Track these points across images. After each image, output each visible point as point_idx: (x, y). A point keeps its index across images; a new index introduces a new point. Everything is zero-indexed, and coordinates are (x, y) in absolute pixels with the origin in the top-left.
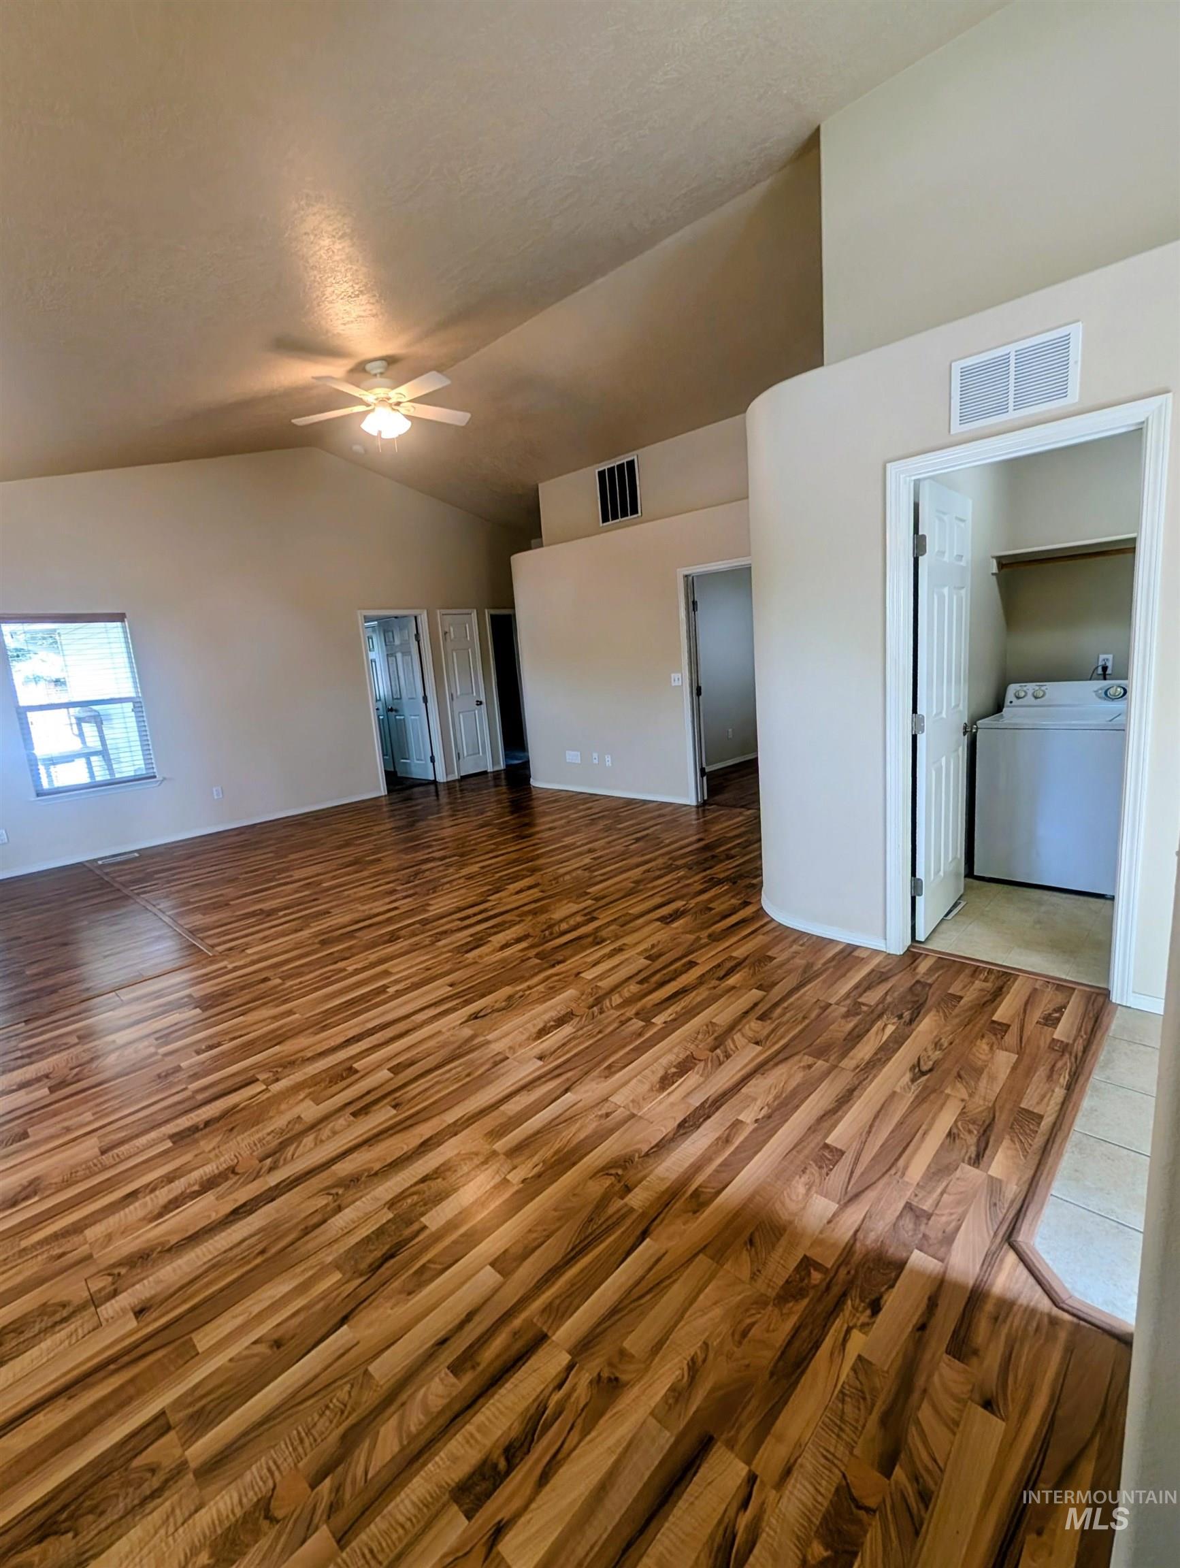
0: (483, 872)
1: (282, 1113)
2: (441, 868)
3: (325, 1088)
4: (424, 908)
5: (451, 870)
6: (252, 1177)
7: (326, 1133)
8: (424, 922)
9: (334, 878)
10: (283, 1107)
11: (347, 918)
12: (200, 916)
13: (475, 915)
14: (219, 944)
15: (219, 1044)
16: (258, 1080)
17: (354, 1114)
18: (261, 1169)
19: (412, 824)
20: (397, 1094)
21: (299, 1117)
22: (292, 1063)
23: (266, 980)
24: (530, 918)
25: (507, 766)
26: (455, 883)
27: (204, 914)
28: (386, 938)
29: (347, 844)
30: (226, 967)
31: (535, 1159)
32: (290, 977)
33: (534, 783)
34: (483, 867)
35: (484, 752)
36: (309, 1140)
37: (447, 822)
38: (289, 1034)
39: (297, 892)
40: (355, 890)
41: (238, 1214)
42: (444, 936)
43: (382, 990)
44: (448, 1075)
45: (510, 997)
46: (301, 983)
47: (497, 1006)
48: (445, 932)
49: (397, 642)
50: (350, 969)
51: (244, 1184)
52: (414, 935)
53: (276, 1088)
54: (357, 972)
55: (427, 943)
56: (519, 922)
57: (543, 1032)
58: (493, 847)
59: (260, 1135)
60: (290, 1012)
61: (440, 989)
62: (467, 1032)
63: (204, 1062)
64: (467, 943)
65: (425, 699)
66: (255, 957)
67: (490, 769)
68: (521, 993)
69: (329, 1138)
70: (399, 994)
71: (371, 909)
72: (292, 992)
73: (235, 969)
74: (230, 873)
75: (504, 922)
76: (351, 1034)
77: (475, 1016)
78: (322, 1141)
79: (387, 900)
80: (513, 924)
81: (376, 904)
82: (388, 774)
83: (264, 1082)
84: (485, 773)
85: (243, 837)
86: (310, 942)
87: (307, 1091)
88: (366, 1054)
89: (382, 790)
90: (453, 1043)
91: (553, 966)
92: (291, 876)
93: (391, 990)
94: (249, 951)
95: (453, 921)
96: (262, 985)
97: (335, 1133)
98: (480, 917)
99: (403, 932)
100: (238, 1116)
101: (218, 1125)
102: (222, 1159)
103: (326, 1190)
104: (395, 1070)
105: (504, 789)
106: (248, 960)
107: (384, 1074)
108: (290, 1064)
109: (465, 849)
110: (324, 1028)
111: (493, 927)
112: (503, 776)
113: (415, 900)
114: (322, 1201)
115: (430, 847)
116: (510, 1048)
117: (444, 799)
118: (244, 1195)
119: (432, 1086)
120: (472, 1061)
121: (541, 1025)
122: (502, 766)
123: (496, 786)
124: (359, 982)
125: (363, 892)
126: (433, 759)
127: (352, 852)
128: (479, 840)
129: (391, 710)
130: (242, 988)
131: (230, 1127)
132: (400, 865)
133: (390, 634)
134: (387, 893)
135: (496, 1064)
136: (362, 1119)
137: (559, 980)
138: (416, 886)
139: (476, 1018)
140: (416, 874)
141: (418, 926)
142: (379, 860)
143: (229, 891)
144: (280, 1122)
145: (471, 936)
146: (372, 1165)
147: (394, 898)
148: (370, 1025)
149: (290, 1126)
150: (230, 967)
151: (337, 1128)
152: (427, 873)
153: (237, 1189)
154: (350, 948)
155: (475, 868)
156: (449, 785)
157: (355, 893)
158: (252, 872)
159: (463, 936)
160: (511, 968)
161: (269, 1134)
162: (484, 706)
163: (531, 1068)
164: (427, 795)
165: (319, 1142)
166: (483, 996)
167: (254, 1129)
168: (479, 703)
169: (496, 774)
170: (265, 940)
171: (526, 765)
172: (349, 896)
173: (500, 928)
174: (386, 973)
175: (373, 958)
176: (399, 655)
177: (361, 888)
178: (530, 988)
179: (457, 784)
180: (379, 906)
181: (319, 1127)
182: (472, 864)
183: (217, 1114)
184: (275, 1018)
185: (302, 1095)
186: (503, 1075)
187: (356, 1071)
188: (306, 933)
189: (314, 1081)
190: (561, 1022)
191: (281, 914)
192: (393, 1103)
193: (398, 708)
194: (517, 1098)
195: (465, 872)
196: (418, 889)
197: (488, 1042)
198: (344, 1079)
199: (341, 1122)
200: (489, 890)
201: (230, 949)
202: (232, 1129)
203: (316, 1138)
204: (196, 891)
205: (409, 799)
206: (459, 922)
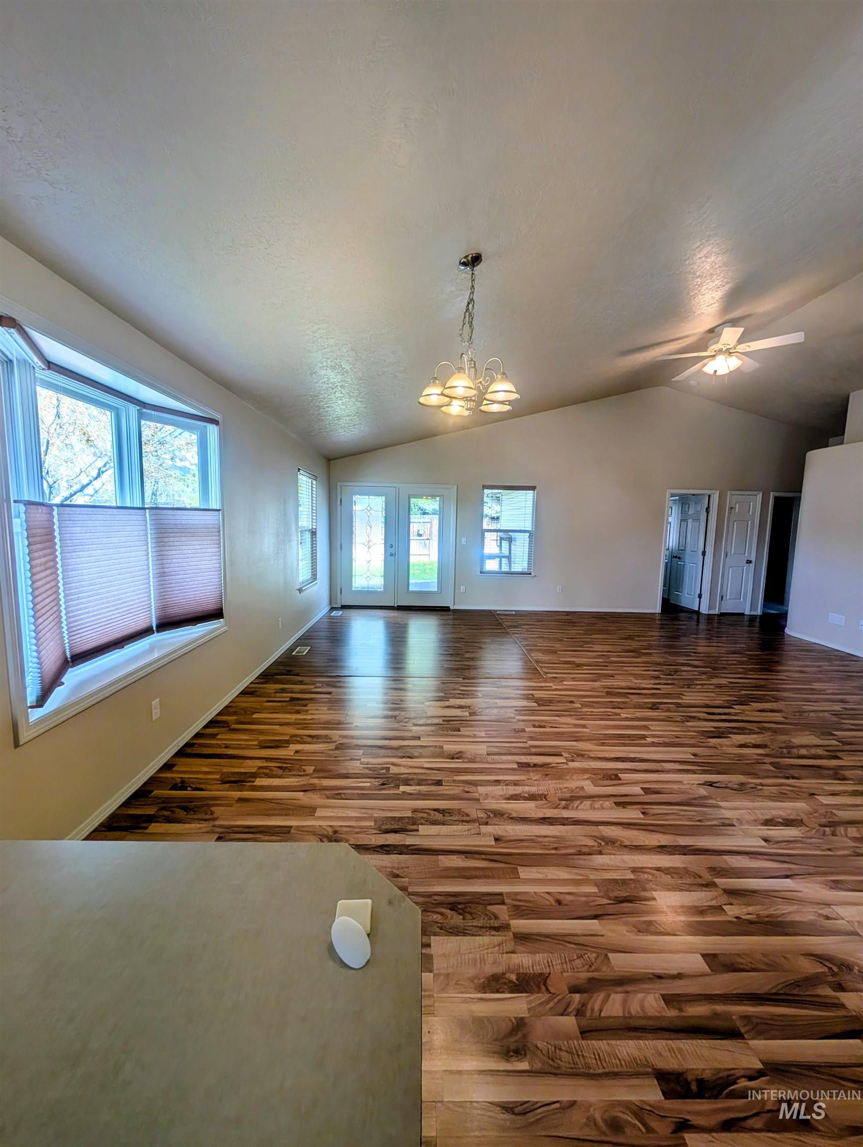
0: (732, 686)
1: (573, 779)
2: (696, 673)
3: (600, 779)
4: (680, 695)
5: (704, 677)
6: (554, 806)
7: (597, 805)
8: (679, 705)
9: (618, 656)
10: (575, 777)
11: (624, 684)
12: (541, 655)
13: (719, 714)
14: (549, 673)
15: (544, 727)
16: (562, 755)
17: (617, 804)
18: (559, 804)
19: (676, 638)
20: (646, 807)
21: (583, 787)
22: (583, 756)
23: (572, 702)
24: (770, 734)
25: (763, 613)
26: (706, 687)
27: (543, 654)
28: (650, 706)
29: (629, 638)
30: (551, 687)
31: (751, 909)
32: (587, 706)
33: (787, 631)
34: (731, 683)
35: (745, 598)
36: (587, 803)
37: (703, 642)
38: (583, 738)
39: (594, 658)
40: (631, 668)
41: (545, 821)
42: (693, 720)
43: (644, 737)
44: (683, 813)
45: (742, 784)
46: (592, 712)
47: (730, 785)
48: (694, 717)
49: (691, 512)
50: (623, 716)
51: (549, 807)
52: (669, 711)
53: (572, 765)
54: (626, 719)
55: (678, 719)
56: (759, 733)
57: (768, 822)
58: (742, 670)
59: (561, 786)
60: (584, 726)
61: (685, 754)
62: (702, 791)
63: (536, 733)
64: (711, 731)
65: (704, 554)
66: (568, 687)
67: (747, 612)
68: (753, 786)
69: (598, 809)
70: (653, 744)
71: (641, 683)
72: (586, 715)
73: (556, 690)
74: (558, 636)
75: (744, 729)
76: (620, 755)
77: (711, 784)
78: (595, 808)
79: (652, 682)
80: (751, 732)
81: (645, 681)
82: (663, 599)
83: (566, 758)
84: (743, 614)
85: (568, 617)
86: (600, 690)
87: (589, 775)
88: (628, 771)
89: (658, 610)
90: (689, 793)
91: (788, 778)
92: (592, 647)
93: (649, 740)
94: (565, 683)
95: (701, 712)
96: (569, 704)
97: (603, 808)
98: (724, 717)
99: (662, 706)
100: (550, 769)
101: (539, 769)
102: (540, 788)
103: (595, 838)
104: (647, 791)
105: (756, 629)
106: (564, 687)
107: (637, 790)
108: (581, 755)
109: (717, 666)
110: (603, 744)
111: (734, 728)
112: (758, 620)
113: (673, 688)
114: (591, 842)
115: (688, 656)
116: (738, 819)
117: (702, 626)
118: (550, 813)
119: (672, 814)
120: (705, 814)
121: (768, 817)
122: (759, 612)
123: (750, 626)
124: (627, 726)
125: (637, 671)
126: (700, 596)
127: (634, 644)
128: (730, 662)
129: (676, 557)
130: (559, 702)
131: (546, 773)
132: (666, 662)
133: (687, 506)
134: (653, 677)
135: (724, 825)
136: (620, 809)
137: (791, 791)
138: (674, 679)
139: (711, 785)
140: (676, 671)
141: (673, 706)
142: (650, 654)
143: (558, 646)
144: (573, 784)
145: (715, 728)
146: (623, 839)
147: (657, 682)
148: (633, 755)
149: (578, 790)
150: (554, 687)
151: (605, 806)
152: (684, 673)
153: (546, 808)
154: (624, 703)
155: (724, 681)
156: (710, 618)
157: (632, 670)
158: (571, 638)
159: (709, 726)
160: (747, 764)
161: (565, 788)
162: (752, 565)
163: (755, 843)
164: (691, 619)
165: (592, 808)
166: (719, 773)
167: (558, 781)
168: (749, 562)
169: (752, 618)
170: (574, 679)
171: (784, 616)
172: (627, 671)
173: (741, 731)
174: (646, 728)
175: (639, 715)
176: (690, 521)
177: (636, 668)
178: (762, 785)
179: (716, 618)
180: (645, 683)
181: (595, 799)
182: (721, 677)
183: (540, 763)
184: (576, 726)
185: (586, 776)
186: (729, 835)
187: (620, 779)
188: (597, 684)
189: (594, 772)
190: (788, 823)
191: (585, 668)
192: (642, 811)
193: (681, 557)
194: (739, 857)
195: (715, 681)
196: (675, 682)
197: (720, 807)
198: (612, 779)
199: (608, 804)
200: (735, 701)
201: (555, 678)
202: (547, 775)
203: (591, 804)
204: (541, 640)
205: (677, 619)
206: (706, 715)
